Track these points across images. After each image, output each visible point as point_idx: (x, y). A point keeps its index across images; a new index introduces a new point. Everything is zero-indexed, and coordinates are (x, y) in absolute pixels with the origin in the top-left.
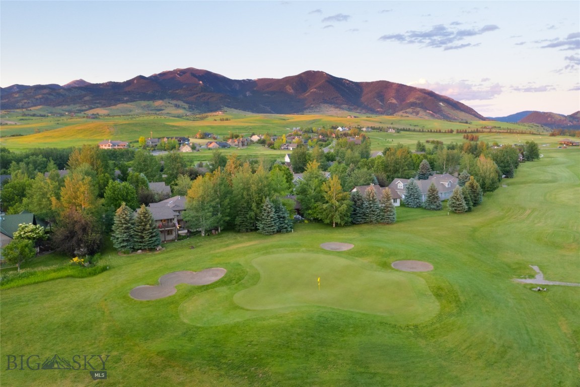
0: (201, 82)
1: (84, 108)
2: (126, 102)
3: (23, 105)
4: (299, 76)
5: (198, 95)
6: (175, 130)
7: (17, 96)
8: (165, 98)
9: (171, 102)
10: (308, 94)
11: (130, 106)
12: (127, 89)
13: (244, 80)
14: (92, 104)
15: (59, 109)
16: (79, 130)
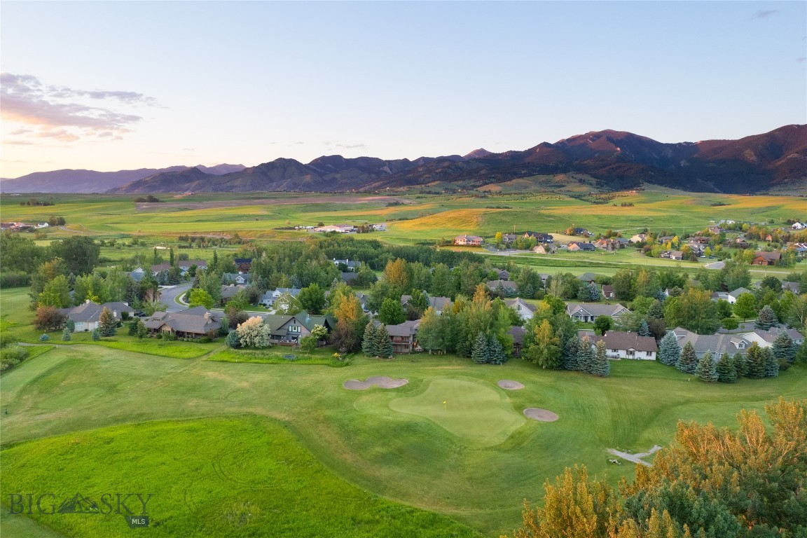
0: (619, 149)
1: (478, 183)
2: (522, 176)
3: (424, 180)
4: (771, 135)
5: (611, 167)
6: (550, 221)
7: (421, 170)
8: (569, 171)
9: (575, 176)
10: (783, 161)
11: (527, 181)
12: (527, 160)
13: (680, 144)
14: (487, 179)
15: (454, 185)
16: (450, 218)
